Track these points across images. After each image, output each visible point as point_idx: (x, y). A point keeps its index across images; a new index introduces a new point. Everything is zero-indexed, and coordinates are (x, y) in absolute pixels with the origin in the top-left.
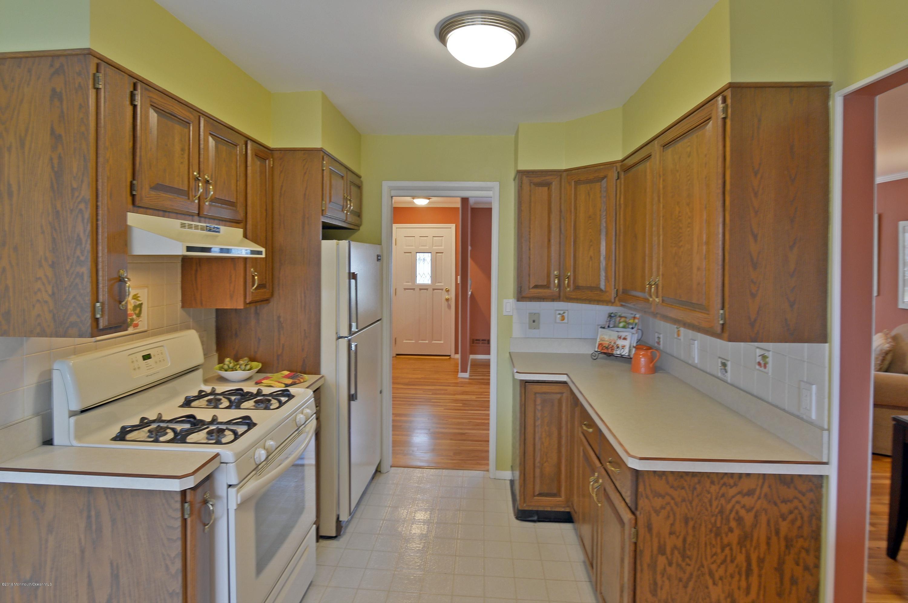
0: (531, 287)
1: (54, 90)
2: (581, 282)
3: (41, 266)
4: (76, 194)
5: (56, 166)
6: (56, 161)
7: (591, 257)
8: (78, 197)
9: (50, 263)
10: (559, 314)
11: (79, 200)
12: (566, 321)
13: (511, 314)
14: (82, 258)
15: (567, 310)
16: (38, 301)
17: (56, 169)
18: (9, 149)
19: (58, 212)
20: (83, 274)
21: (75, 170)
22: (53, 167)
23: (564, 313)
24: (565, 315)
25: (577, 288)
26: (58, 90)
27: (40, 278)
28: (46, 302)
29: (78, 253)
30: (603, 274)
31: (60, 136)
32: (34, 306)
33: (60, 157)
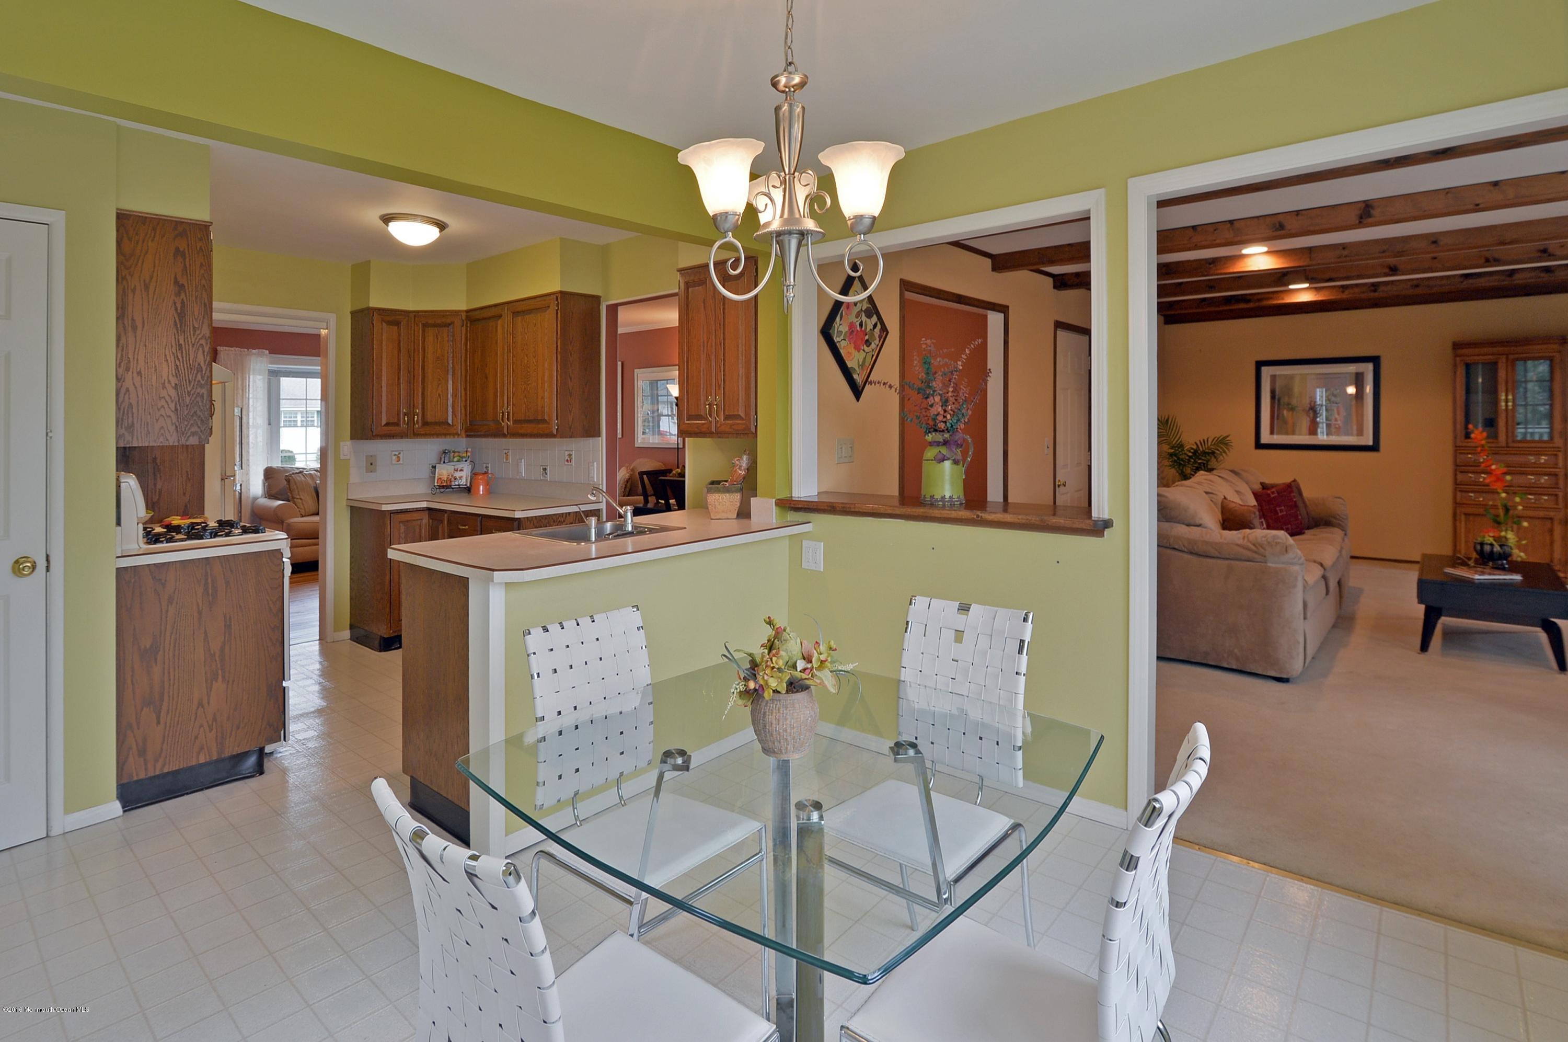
0: (383, 424)
1: (177, 249)
2: (430, 418)
3: (164, 387)
4: (198, 332)
5: (179, 308)
6: (179, 306)
7: (439, 395)
8: (199, 335)
9: (173, 385)
10: (395, 455)
11: (200, 337)
12: (401, 462)
13: (348, 457)
14: (203, 382)
15: (402, 451)
16: (161, 415)
17: (179, 311)
18: (134, 291)
19: (180, 345)
20: (203, 393)
21: (196, 313)
22: (176, 309)
23: (399, 453)
24: (401, 456)
25: (425, 424)
26: (181, 249)
27: (164, 397)
28: (170, 417)
29: (199, 377)
30: (450, 409)
31: (183, 285)
32: (157, 420)
33: (183, 302)
